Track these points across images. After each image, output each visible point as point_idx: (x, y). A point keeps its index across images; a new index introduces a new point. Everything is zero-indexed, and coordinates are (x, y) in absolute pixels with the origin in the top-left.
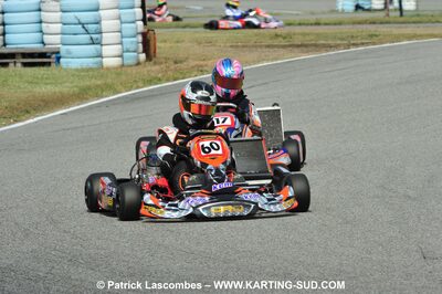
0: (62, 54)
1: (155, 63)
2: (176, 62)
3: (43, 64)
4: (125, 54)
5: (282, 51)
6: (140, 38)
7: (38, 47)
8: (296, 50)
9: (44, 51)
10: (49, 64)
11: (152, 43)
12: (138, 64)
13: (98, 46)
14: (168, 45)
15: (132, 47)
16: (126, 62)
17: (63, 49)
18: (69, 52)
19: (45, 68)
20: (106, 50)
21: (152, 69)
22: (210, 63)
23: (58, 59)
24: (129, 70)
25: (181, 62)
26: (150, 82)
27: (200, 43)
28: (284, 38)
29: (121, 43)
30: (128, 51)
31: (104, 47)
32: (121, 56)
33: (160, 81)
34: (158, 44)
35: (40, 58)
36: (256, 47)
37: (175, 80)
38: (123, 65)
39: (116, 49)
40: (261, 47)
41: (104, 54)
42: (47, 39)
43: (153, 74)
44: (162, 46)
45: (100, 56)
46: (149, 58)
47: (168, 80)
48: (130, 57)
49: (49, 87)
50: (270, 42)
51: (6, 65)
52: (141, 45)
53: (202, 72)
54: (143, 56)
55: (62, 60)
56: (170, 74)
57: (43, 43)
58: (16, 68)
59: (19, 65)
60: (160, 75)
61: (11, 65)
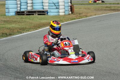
0: (49, 11)
1: (74, 14)
2: (79, 14)
3: (43, 14)
4: (66, 12)
5: (109, 11)
6: (70, 7)
7: (42, 10)
8: (112, 11)
9: (44, 11)
10: (45, 14)
11: (73, 9)
12: (69, 14)
13: (58, 10)
14: (77, 9)
15: (68, 10)
16: (66, 14)
17: (49, 10)
18: (50, 11)
19: (44, 15)
20: (60, 11)
21: (73, 16)
22: (89, 14)
23: (47, 13)
24: (67, 16)
25: (81, 14)
26: (72, 19)
27: (86, 9)
28: (109, 8)
29: (65, 9)
30: (66, 11)
31: (60, 10)
32: (64, 12)
33: (75, 19)
34: (75, 9)
35: (42, 13)
36: (101, 10)
38: (65, 15)
39: (63, 10)
40: (103, 10)
41: (60, 12)
42: (44, 7)
43: (73, 17)
44: (76, 10)
45: (59, 12)
46: (72, 13)
47: (77, 19)
48: (67, 13)
49: (45, 20)
50: (105, 9)
51: (33, 14)
52: (70, 9)
53: (87, 17)
54: (70, 12)
55: (48, 13)
56: (78, 17)
57: (43, 8)
58: (36, 15)
59: (37, 14)
60: (75, 18)
61: (35, 14)
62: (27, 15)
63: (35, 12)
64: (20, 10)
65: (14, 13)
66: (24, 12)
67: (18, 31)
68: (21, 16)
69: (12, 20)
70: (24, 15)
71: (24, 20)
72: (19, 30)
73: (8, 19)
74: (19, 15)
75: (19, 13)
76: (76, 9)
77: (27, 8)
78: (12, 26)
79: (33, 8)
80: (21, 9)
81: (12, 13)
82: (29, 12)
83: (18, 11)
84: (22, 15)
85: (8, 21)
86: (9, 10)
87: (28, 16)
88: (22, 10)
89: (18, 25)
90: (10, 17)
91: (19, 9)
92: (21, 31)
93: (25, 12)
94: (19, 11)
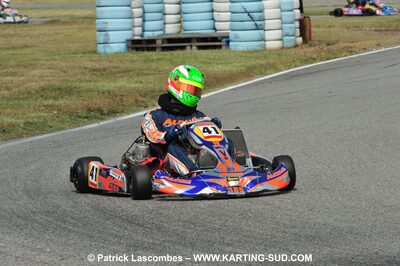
0: (231, 37)
1: (311, 45)
2: (328, 45)
3: (215, 47)
4: (285, 38)
6: (297, 24)
7: (210, 33)
9: (216, 35)
10: (220, 47)
11: (307, 28)
12: (296, 46)
13: (262, 31)
14: (321, 30)
15: (291, 32)
16: (286, 45)
17: (232, 34)
18: (237, 37)
19: (217, 51)
20: (269, 35)
21: (309, 50)
22: (357, 44)
23: (228, 42)
24: (288, 51)
25: (333, 44)
26: (306, 62)
27: (348, 28)
29: (281, 29)
30: (287, 35)
31: (267, 32)
32: (281, 40)
33: (315, 60)
34: (313, 29)
35: (212, 42)
37: (328, 59)
38: (283, 48)
39: (277, 34)
41: (267, 38)
42: (218, 25)
43: (308, 55)
44: (316, 31)
45: (264, 40)
46: (305, 41)
47: (322, 60)
48: (289, 41)
49: (220, 66)
51: (183, 48)
52: (298, 30)
53: (351, 52)
54: (300, 40)
55: (231, 43)
56: (324, 54)
57: (214, 29)
58: (192, 51)
59: (194, 48)
60: (314, 56)
61: (188, 48)
62: (164, 49)
63: (188, 40)
64: (142, 36)
65: (123, 46)
66: (153, 41)
67: (136, 101)
68: (146, 53)
69: (117, 67)
70: (154, 49)
71: (154, 65)
72: (140, 99)
73: (106, 64)
74: (137, 49)
75: (138, 45)
76: (317, 29)
77: (163, 29)
78: (118, 85)
79: (181, 27)
80: (144, 31)
81: (116, 43)
82: (170, 40)
83: (136, 38)
84: (148, 49)
85: (105, 69)
86: (107, 35)
87: (168, 54)
88: (148, 35)
89: (136, 82)
90: (110, 57)
91: (138, 30)
92: (145, 99)
93: (159, 42)
94: (139, 38)
